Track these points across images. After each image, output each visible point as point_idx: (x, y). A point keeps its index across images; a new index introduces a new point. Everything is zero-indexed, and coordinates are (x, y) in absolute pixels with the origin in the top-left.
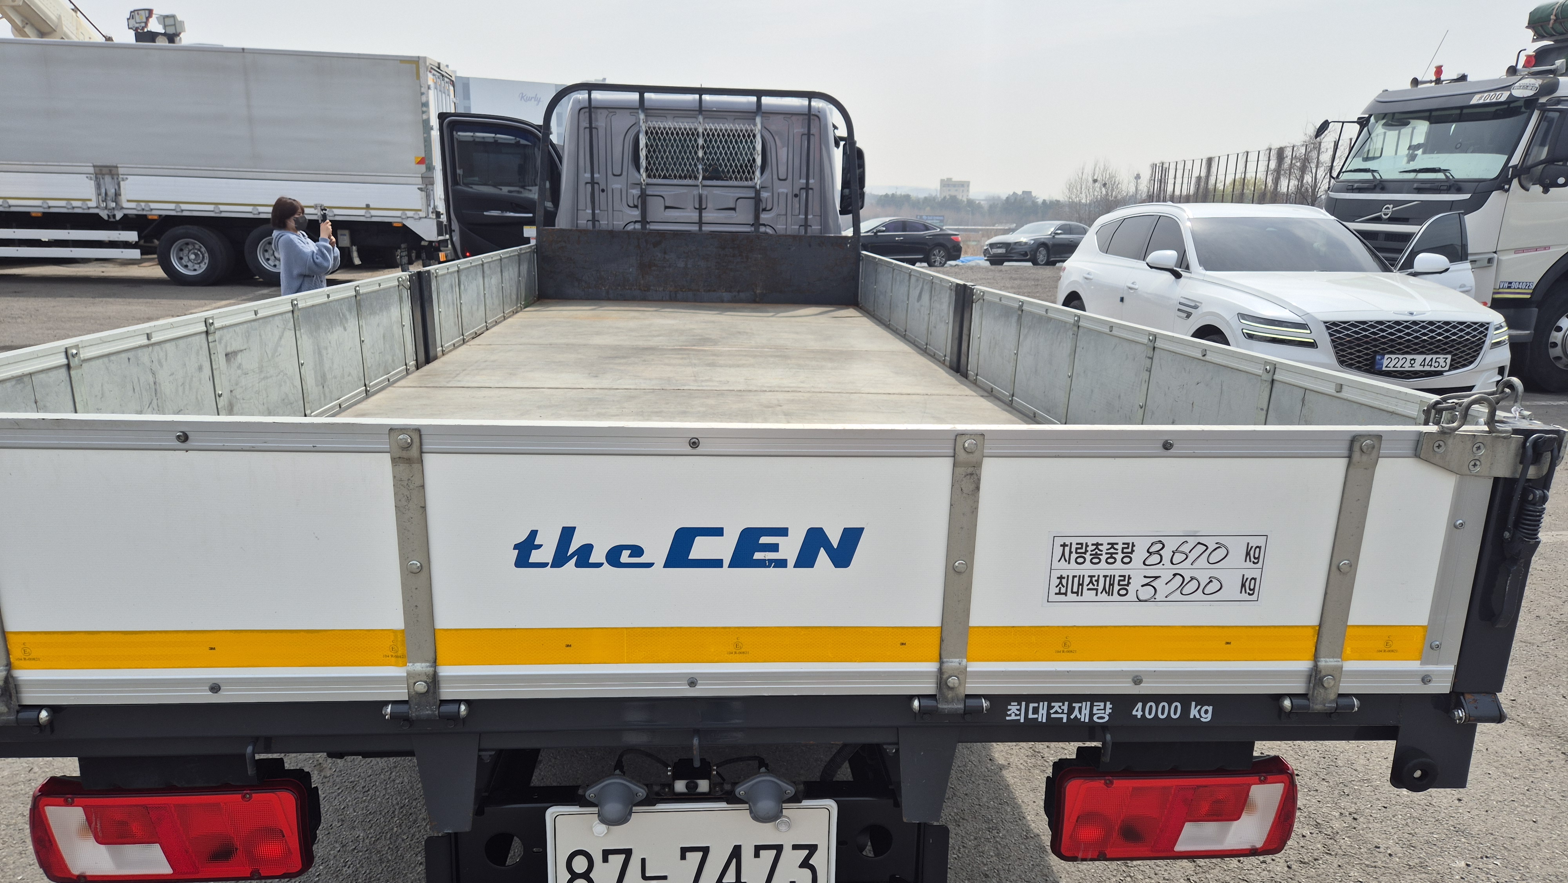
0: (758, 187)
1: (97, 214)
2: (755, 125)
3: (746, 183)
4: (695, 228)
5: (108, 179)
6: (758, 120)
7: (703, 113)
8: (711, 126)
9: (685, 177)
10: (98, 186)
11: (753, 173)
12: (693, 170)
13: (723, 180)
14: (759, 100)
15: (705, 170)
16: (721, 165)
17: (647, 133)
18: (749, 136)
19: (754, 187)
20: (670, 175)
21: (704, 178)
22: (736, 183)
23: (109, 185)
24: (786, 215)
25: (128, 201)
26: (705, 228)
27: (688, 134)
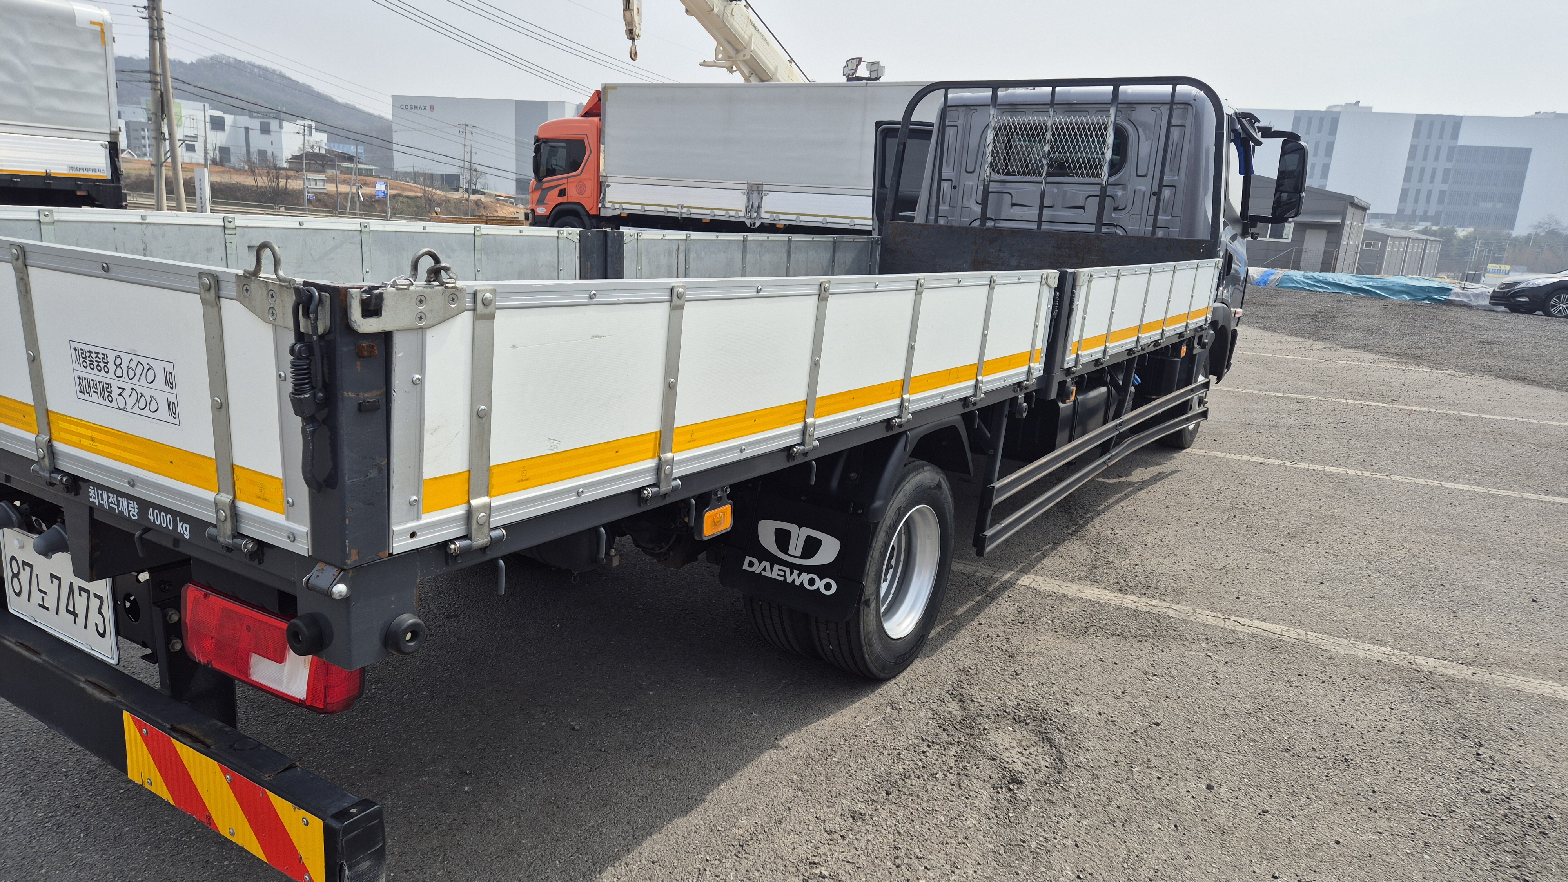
0: (1104, 183)
1: (744, 223)
2: (1108, 117)
3: (1092, 180)
4: (1034, 226)
5: (755, 193)
6: (1112, 111)
7: (1055, 106)
8: (1062, 119)
9: (1029, 174)
10: (748, 200)
11: (1101, 168)
12: (1037, 165)
13: (1070, 176)
14: (1116, 90)
15: (1050, 166)
16: (1067, 161)
17: (995, 128)
18: (1100, 128)
19: (1101, 184)
20: (1014, 171)
21: (1049, 174)
22: (1082, 180)
23: (755, 197)
24: (1141, 215)
25: (766, 212)
26: (1044, 227)
27: (1036, 128)
